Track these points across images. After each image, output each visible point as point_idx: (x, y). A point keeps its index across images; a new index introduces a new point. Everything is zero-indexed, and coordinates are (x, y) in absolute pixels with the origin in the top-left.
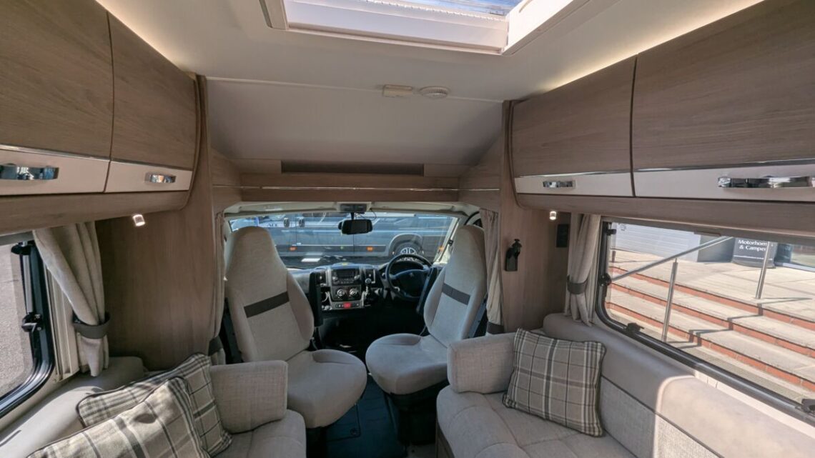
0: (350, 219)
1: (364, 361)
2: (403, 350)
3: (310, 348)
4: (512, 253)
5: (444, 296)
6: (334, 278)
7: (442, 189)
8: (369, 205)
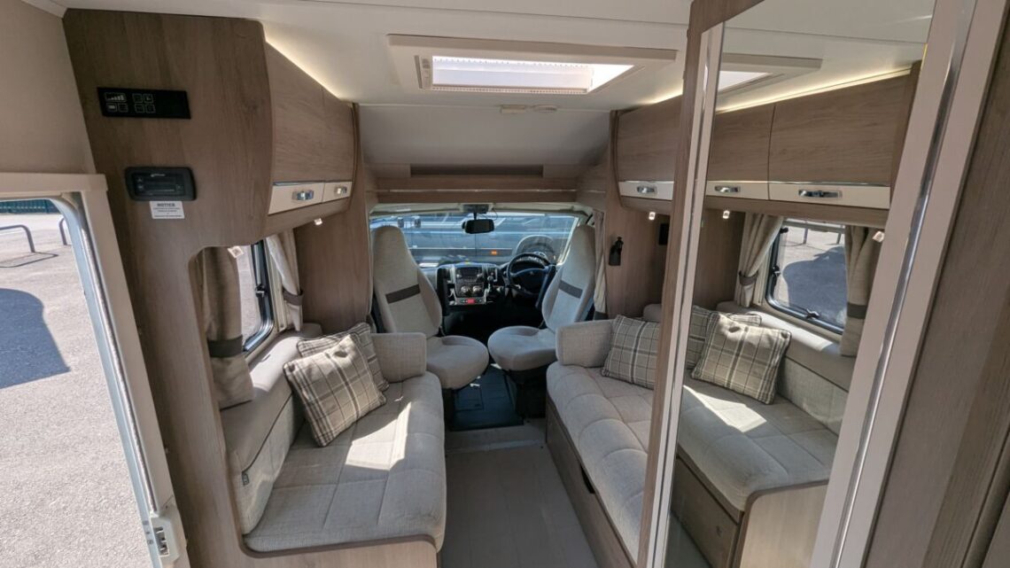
0: (473, 219)
1: (486, 345)
2: (521, 339)
3: (439, 335)
4: (616, 250)
5: (560, 292)
6: (458, 276)
7: (561, 190)
8: (491, 206)
